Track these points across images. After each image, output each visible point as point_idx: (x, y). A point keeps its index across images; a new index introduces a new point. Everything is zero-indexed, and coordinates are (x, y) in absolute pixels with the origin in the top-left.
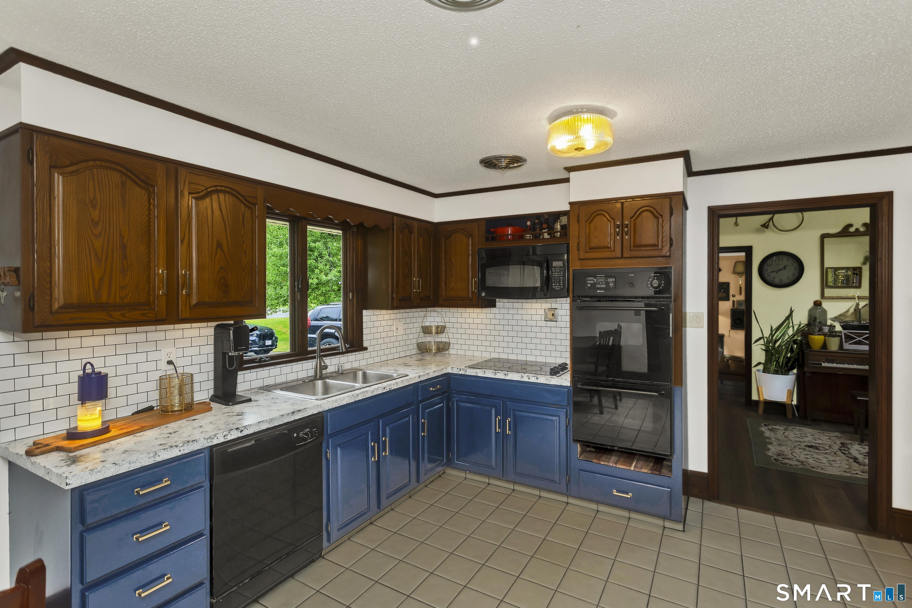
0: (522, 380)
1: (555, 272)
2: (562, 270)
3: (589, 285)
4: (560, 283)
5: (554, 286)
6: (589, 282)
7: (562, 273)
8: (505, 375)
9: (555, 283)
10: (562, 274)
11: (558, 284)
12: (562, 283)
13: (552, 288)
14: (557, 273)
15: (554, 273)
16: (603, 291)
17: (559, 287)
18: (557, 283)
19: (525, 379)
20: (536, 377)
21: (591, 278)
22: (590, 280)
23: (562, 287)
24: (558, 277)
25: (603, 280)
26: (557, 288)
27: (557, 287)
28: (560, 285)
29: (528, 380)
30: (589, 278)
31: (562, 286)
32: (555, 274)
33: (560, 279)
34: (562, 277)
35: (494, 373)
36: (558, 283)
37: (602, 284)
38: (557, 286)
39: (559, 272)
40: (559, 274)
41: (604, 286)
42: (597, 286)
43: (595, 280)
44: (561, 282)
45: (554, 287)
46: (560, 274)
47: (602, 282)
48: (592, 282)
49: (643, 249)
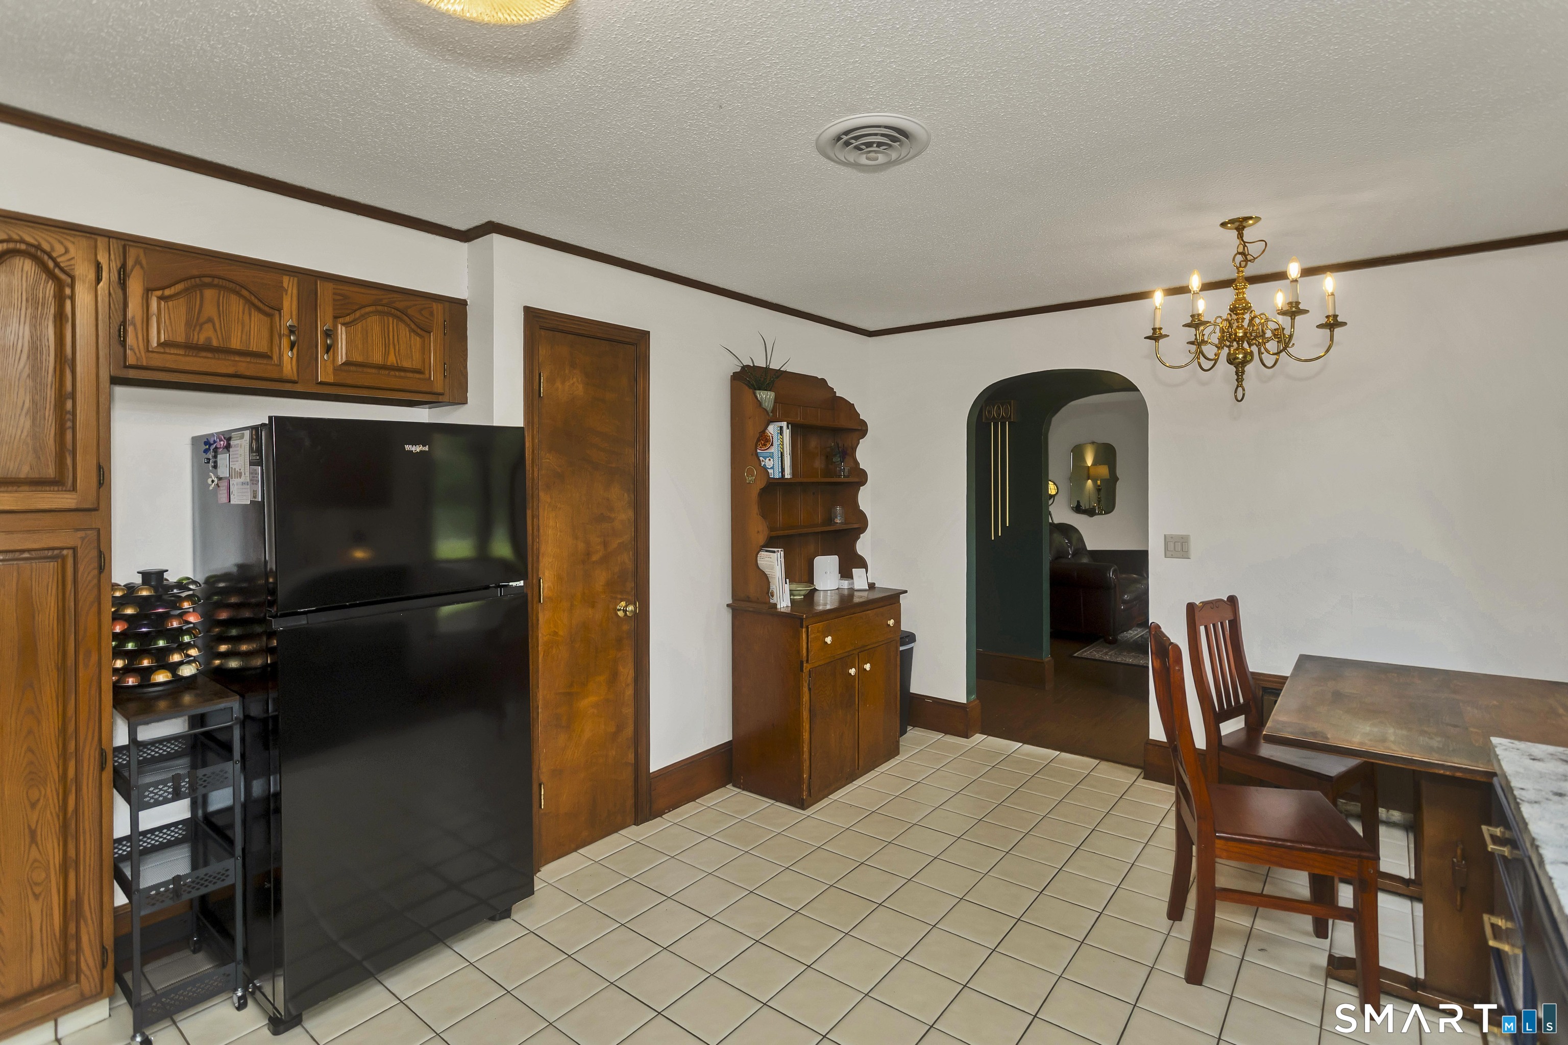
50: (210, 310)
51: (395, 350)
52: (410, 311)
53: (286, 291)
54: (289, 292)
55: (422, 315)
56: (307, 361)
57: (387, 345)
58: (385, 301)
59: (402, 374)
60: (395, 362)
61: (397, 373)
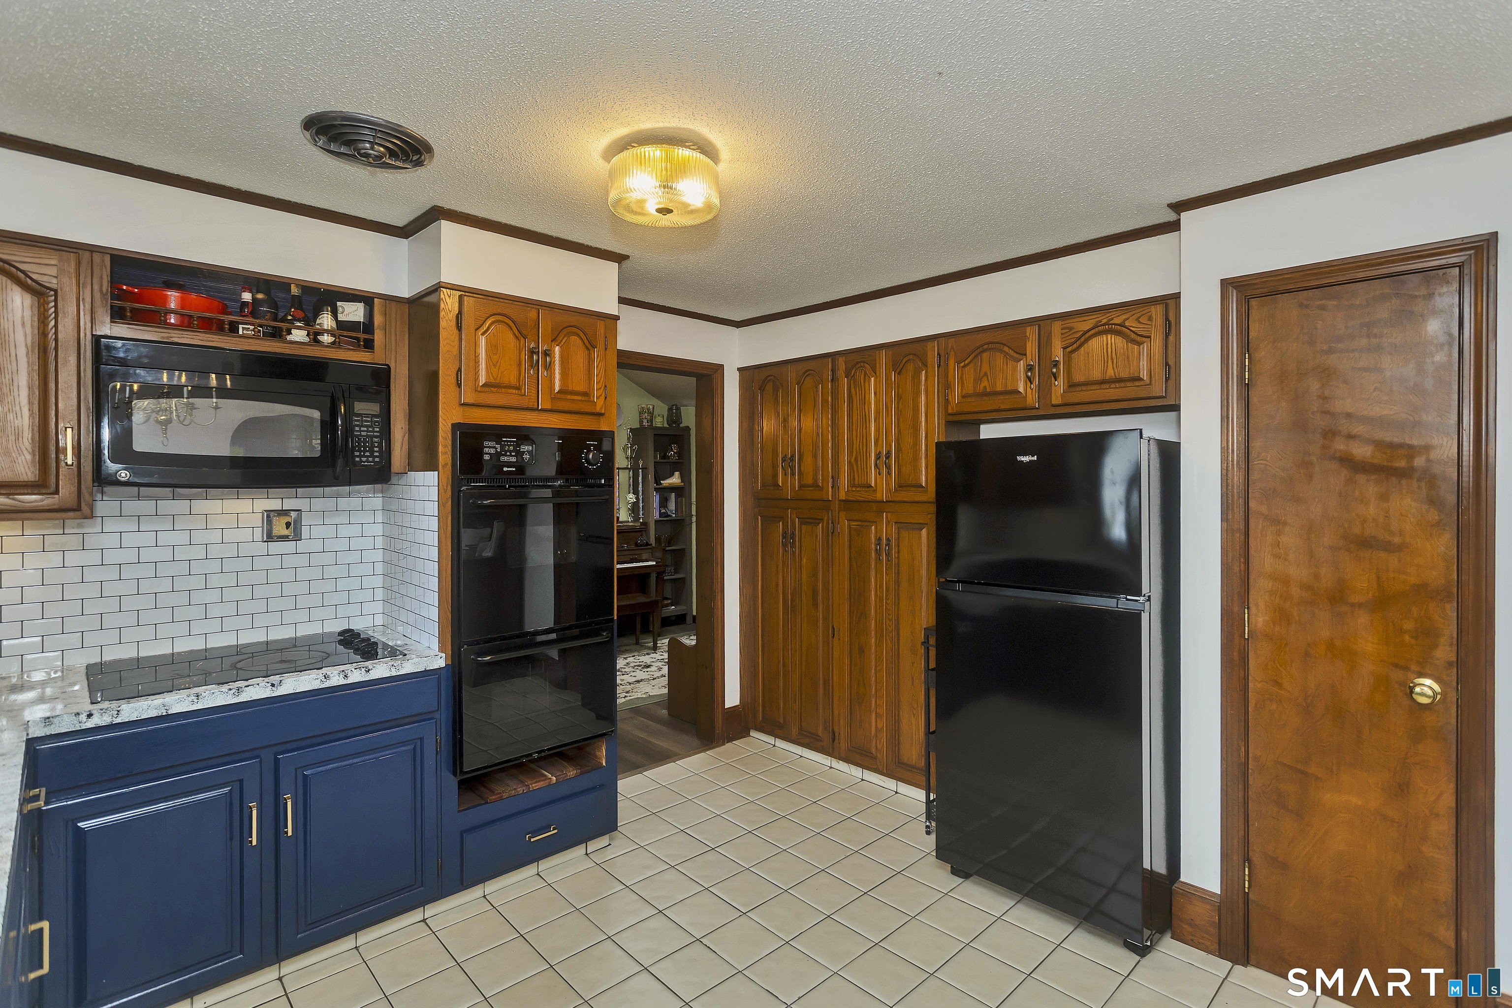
0: (328, 684)
1: (360, 426)
2: (377, 422)
3: (487, 457)
4: (372, 451)
5: (357, 456)
6: (486, 450)
7: (378, 429)
8: (273, 685)
9: (360, 451)
10: (377, 432)
11: (368, 454)
12: (376, 452)
13: (355, 464)
14: (365, 429)
15: (357, 429)
16: (514, 469)
17: (370, 459)
18: (365, 451)
19: (336, 679)
20: (363, 669)
21: (490, 444)
22: (490, 447)
23: (377, 459)
24: (367, 436)
25: (511, 448)
26: (364, 462)
27: (364, 459)
28: (372, 456)
29: (342, 681)
30: (486, 443)
31: (377, 457)
32: (360, 431)
33: (373, 443)
34: (376, 437)
35: (233, 691)
36: (367, 451)
37: (511, 455)
38: (364, 456)
39: (371, 426)
40: (370, 432)
41: (514, 459)
42: (503, 459)
43: (498, 446)
44: (376, 449)
45: (357, 459)
46: (374, 431)
47: (511, 452)
48: (492, 451)
49: (569, 397)
50: (986, 368)
51: (1113, 362)
52: (1127, 324)
53: (1029, 338)
54: (1031, 338)
55: (1141, 323)
56: (1044, 391)
57: (1106, 361)
58: (1104, 321)
59: (1123, 384)
60: (1113, 374)
61: (1117, 385)
